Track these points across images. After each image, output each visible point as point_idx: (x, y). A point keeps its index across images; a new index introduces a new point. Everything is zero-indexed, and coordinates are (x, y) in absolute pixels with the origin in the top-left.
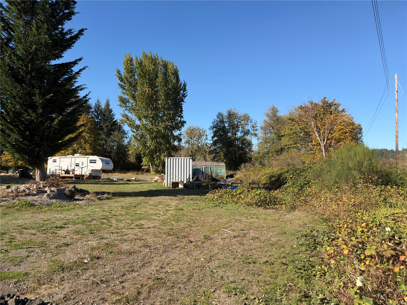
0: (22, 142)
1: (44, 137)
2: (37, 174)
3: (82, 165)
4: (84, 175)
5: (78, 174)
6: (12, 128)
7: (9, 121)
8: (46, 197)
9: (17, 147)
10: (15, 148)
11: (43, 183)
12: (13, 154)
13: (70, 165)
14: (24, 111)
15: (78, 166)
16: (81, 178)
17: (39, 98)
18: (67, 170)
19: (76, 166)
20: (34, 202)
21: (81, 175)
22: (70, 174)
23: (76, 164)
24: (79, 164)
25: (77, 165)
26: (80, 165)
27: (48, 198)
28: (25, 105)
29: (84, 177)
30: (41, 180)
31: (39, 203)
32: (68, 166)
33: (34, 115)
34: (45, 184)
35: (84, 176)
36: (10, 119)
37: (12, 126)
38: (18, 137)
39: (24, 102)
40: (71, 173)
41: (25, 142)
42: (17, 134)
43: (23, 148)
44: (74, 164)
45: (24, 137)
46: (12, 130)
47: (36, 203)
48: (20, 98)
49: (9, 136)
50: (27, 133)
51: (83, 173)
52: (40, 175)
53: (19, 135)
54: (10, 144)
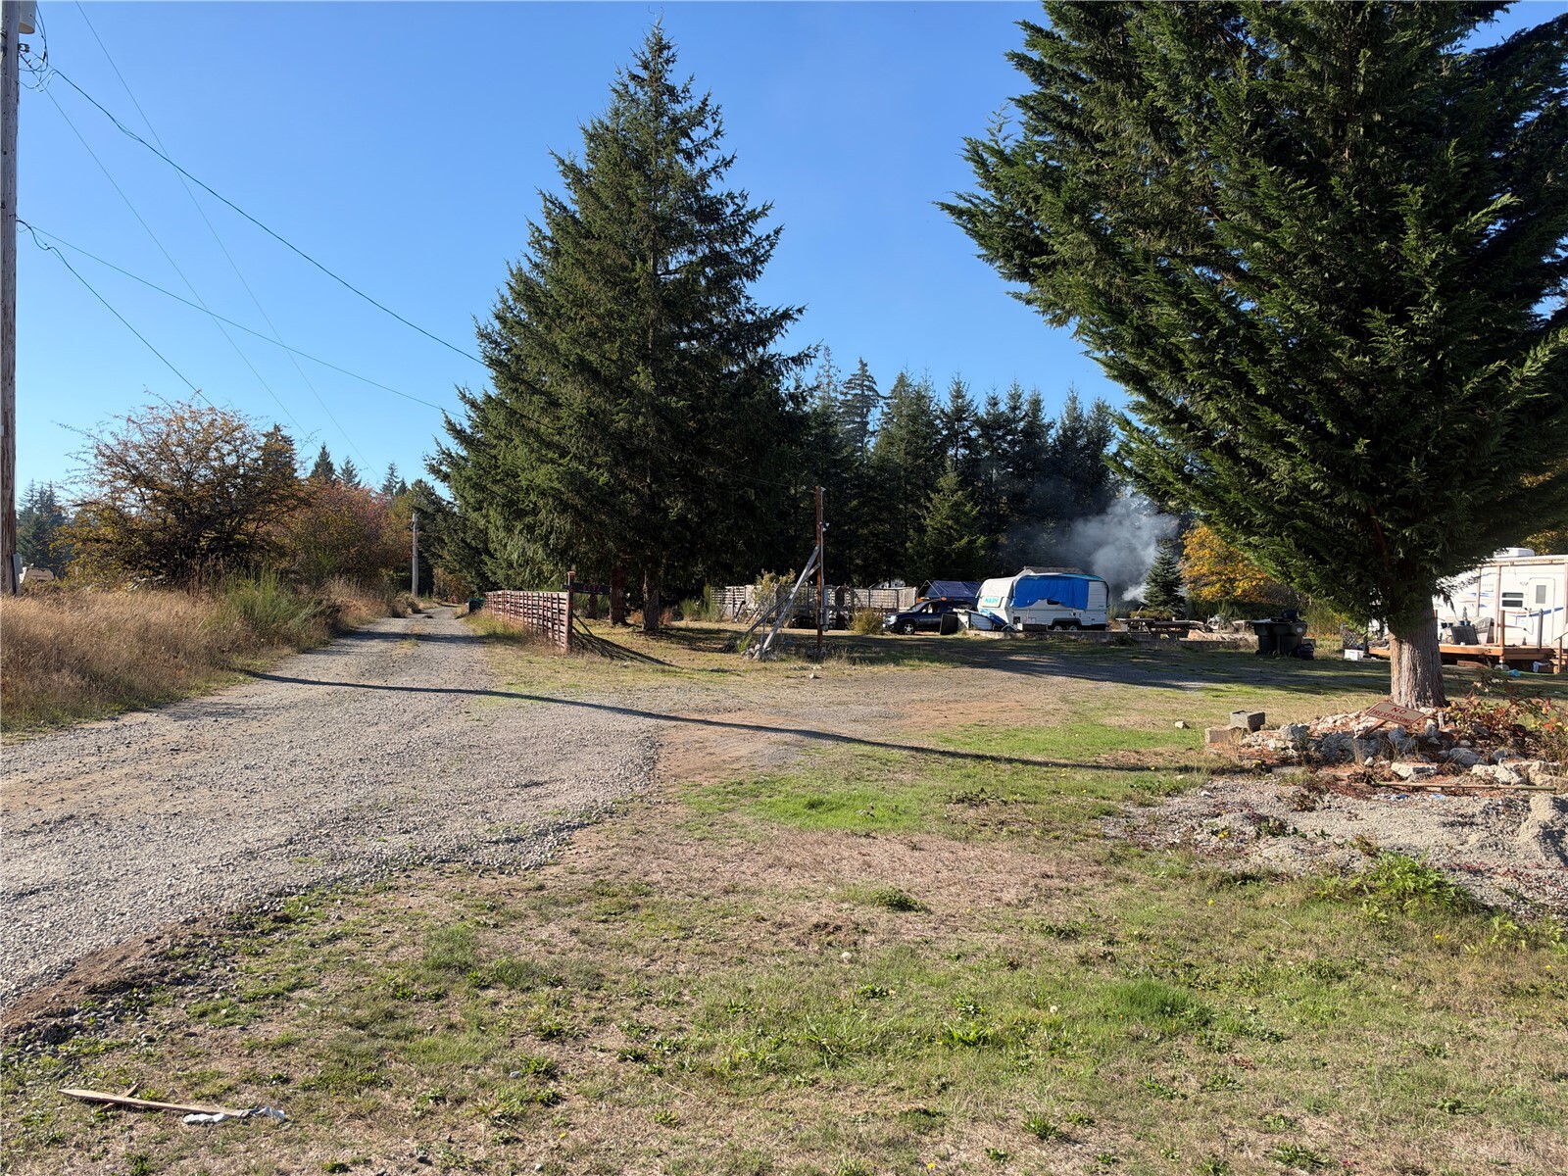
0: (1326, 497)
1: (1453, 462)
2: (1400, 663)
3: (1541, 598)
4: (1552, 650)
5: (1519, 643)
6: (1279, 427)
7: (1262, 391)
8: (1535, 847)
9: (1300, 523)
10: (1295, 529)
11: (1434, 717)
12: (1283, 563)
13: (1476, 598)
14: (1334, 329)
15: (1519, 604)
16: (1536, 665)
17: (1423, 237)
18: (1462, 623)
19: (1505, 604)
20: (1465, 877)
21: (1539, 650)
22: (1477, 643)
23: (1504, 595)
24: (1521, 595)
25: (1512, 601)
26: (1529, 601)
27: (1556, 859)
28: (1338, 298)
29: (1556, 662)
30: (1422, 698)
31: (1507, 892)
32: (1467, 605)
33: (1392, 342)
34: (1446, 723)
35: (1550, 653)
36: (1272, 382)
37: (1278, 417)
38: (1306, 474)
39: (1333, 280)
40: (1482, 637)
41: (1341, 499)
42: (1305, 456)
43: (1328, 530)
44: (1495, 594)
45: (1340, 472)
46: (1275, 438)
47: (1487, 892)
48: (1314, 259)
49: (1260, 473)
50: (1361, 446)
51: (1549, 642)
52: (1415, 669)
53: (1313, 461)
54: (1269, 510)
